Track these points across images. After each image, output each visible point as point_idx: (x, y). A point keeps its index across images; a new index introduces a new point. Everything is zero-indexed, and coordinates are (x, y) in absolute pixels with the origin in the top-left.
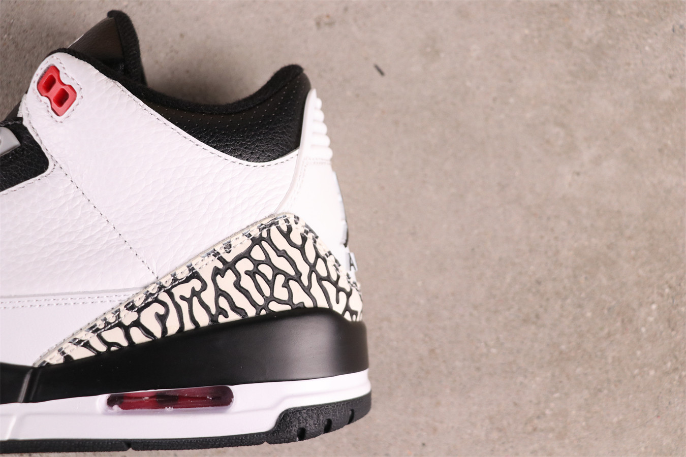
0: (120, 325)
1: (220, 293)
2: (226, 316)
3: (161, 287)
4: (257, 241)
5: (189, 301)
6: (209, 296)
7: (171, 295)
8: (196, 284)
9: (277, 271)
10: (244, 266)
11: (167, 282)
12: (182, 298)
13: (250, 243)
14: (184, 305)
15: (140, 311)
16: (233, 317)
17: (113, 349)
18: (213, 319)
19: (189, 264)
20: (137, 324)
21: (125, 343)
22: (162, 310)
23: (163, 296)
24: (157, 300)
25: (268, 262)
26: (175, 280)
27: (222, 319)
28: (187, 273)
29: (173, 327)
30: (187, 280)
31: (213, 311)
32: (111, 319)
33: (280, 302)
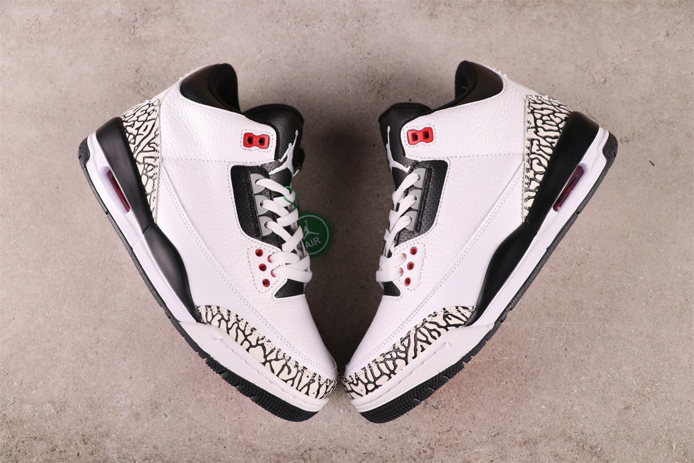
0: (531, 180)
1: (544, 138)
2: (554, 143)
3: (528, 155)
4: (532, 112)
5: (540, 149)
6: (543, 142)
7: (534, 153)
8: (535, 142)
9: (548, 115)
10: (539, 123)
11: (527, 151)
12: (538, 151)
13: (532, 115)
14: (540, 152)
15: (531, 168)
16: (556, 141)
17: (537, 190)
18: (552, 148)
19: (526, 139)
20: (535, 173)
21: (538, 185)
22: (537, 161)
23: (532, 156)
24: (532, 160)
25: (543, 115)
26: (529, 148)
27: (554, 145)
28: (529, 142)
29: (545, 163)
30: (532, 144)
31: (549, 145)
32: (527, 181)
33: (561, 123)
